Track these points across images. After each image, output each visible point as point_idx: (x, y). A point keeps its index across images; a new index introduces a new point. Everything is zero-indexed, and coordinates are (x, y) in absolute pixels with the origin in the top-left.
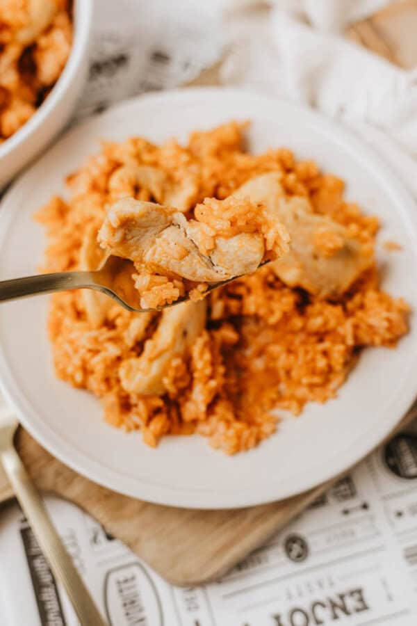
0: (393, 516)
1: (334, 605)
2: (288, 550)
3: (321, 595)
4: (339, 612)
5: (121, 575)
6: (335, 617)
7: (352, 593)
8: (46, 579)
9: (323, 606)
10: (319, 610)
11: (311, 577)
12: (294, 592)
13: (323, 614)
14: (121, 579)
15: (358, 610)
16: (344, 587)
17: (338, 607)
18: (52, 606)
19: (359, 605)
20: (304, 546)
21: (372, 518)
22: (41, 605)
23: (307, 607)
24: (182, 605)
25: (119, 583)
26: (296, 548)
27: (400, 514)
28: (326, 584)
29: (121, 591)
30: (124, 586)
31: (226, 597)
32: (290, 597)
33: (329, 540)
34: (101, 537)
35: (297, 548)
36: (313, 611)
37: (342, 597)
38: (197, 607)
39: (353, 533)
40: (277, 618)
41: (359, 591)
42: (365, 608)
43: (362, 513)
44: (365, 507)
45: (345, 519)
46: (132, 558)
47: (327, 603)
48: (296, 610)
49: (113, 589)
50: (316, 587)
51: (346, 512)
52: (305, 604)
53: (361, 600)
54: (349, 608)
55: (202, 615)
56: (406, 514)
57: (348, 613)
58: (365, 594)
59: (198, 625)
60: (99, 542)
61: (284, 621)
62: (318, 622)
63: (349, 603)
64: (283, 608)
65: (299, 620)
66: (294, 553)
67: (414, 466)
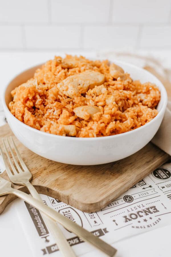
0: (161, 188)
1: (145, 212)
3: (140, 210)
4: (147, 213)
7: (151, 208)
9: (142, 212)
10: (140, 213)
12: (130, 210)
13: (142, 214)
15: (155, 212)
16: (148, 206)
17: (147, 211)
21: (154, 189)
24: (89, 218)
27: (163, 187)
28: (141, 206)
35: (129, 199)
36: (138, 214)
37: (148, 209)
38: (95, 218)
40: (125, 217)
41: (154, 207)
43: (150, 188)
44: (150, 186)
45: (144, 190)
46: (68, 206)
47: (143, 211)
48: (132, 214)
50: (138, 208)
51: (144, 188)
52: (135, 212)
53: (155, 209)
54: (152, 212)
55: (97, 219)
56: (166, 187)
57: (151, 213)
58: (156, 207)
59: (95, 222)
60: (55, 203)
61: (128, 217)
62: (141, 216)
63: (151, 210)
64: (127, 214)
65: (133, 216)
66: (128, 200)
67: (165, 176)
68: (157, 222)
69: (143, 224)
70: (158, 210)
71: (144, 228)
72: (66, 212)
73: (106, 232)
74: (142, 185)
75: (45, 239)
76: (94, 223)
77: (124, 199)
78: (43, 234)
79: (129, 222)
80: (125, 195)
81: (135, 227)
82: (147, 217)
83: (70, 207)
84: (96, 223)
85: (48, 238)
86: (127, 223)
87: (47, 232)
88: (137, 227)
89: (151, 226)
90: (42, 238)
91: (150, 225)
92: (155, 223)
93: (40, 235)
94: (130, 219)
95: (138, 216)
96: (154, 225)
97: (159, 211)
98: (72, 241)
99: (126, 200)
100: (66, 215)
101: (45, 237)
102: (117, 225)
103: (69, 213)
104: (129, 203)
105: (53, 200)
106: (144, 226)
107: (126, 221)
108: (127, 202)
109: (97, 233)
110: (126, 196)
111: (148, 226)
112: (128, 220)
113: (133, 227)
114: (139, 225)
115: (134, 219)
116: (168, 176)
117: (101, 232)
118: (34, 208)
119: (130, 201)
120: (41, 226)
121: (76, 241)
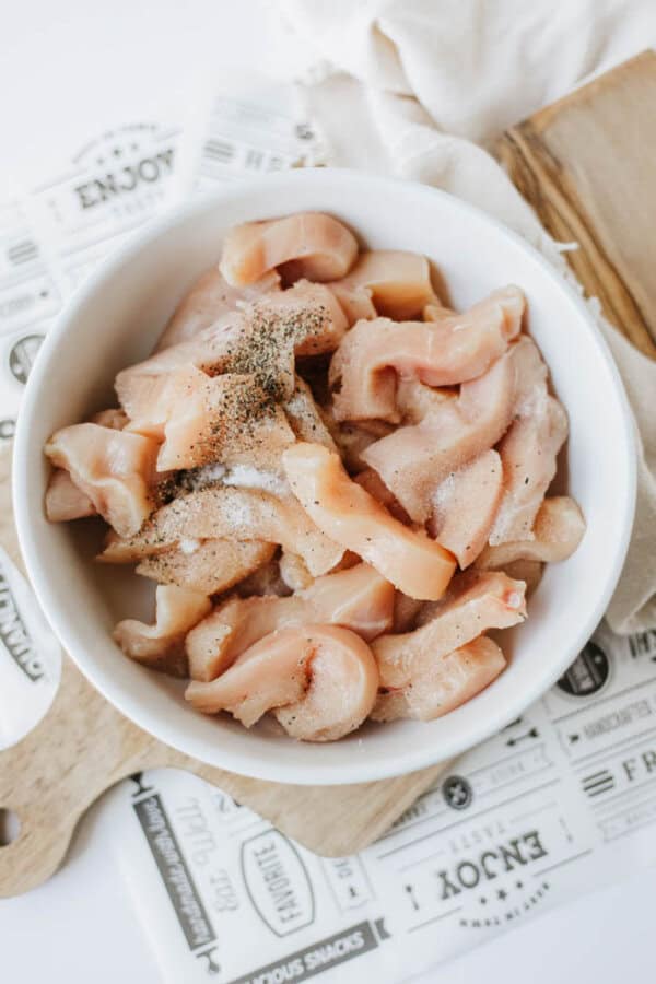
0: (567, 742)
1: (506, 854)
2: (449, 796)
3: (490, 845)
4: (512, 861)
5: (257, 846)
6: (509, 868)
7: (526, 838)
8: (173, 858)
9: (495, 856)
10: (489, 860)
11: (477, 825)
12: (459, 844)
13: (495, 865)
14: (259, 850)
15: (535, 857)
16: (516, 831)
17: (511, 856)
18: (184, 889)
19: (536, 851)
20: (466, 789)
21: (542, 746)
23: (476, 861)
24: (332, 871)
25: (257, 855)
26: (457, 792)
27: (575, 738)
28: (495, 830)
29: (260, 863)
30: (263, 858)
31: (381, 858)
32: (455, 850)
33: (494, 780)
34: (229, 804)
35: (459, 793)
36: (483, 863)
37: (515, 844)
38: (350, 874)
39: (521, 767)
40: (443, 875)
41: (535, 835)
42: (543, 853)
43: (531, 742)
44: (533, 734)
45: (511, 751)
47: (498, 852)
48: (464, 864)
49: (249, 858)
50: (484, 836)
51: (511, 743)
52: (473, 856)
53: (537, 844)
54: (524, 856)
55: (356, 881)
56: (583, 737)
57: (523, 862)
58: (541, 837)
59: (353, 892)
60: (227, 810)
61: (452, 878)
62: (491, 876)
63: (523, 850)
64: (448, 863)
65: (468, 875)
66: (455, 799)
67: (588, 679)
68: (537, 897)
69: (497, 908)
70: (545, 843)
71: (497, 923)
73: (385, 935)
75: (204, 961)
76: (350, 895)
77: (443, 793)
78: (199, 940)
79: (454, 901)
80: (448, 777)
81: (470, 924)
82: (505, 880)
83: (274, 829)
84: (355, 898)
85: (215, 956)
86: (448, 901)
87: (212, 936)
89: (518, 914)
90: (199, 956)
91: (516, 910)
92: (529, 903)
93: (193, 946)
94: (458, 885)
95: (483, 877)
96: (527, 907)
97: (546, 853)
98: (284, 968)
99: (451, 795)
101: (207, 954)
102: (417, 907)
104: (459, 810)
105: (220, 800)
106: (496, 919)
107: (445, 896)
108: (454, 808)
109: (357, 936)
110: (451, 778)
111: (509, 917)
112: (450, 891)
113: (464, 923)
114: (482, 913)
115: (469, 886)
116: (598, 679)
117: (370, 934)
118: (166, 833)
119: (461, 802)
120: (190, 908)
121: (295, 970)
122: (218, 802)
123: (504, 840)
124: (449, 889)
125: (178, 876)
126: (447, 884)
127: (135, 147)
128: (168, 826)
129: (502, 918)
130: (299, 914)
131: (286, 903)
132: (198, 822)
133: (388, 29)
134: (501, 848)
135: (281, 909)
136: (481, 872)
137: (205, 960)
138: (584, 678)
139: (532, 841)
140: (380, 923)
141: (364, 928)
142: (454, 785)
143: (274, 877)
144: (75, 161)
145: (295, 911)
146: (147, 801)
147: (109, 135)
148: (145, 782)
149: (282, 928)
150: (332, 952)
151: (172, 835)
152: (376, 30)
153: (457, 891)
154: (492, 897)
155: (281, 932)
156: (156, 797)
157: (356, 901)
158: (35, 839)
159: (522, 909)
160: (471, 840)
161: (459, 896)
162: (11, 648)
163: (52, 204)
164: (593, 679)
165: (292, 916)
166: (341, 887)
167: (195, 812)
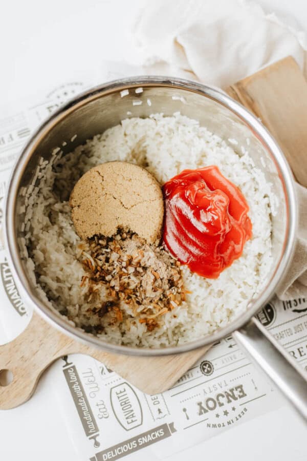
1: (228, 395)
3: (221, 391)
4: (231, 398)
5: (118, 390)
6: (229, 401)
7: (236, 389)
8: (80, 395)
9: (223, 396)
10: (220, 398)
11: (215, 382)
12: (207, 391)
13: (223, 400)
15: (240, 397)
16: (232, 385)
17: (230, 396)
19: (241, 394)
22: (79, 408)
23: (215, 398)
24: (151, 402)
25: (117, 394)
26: (206, 367)
28: (223, 384)
30: (120, 395)
31: (172, 396)
32: (205, 393)
33: (223, 362)
34: (106, 371)
36: (218, 399)
37: (232, 390)
38: (159, 403)
39: (235, 357)
40: (200, 404)
41: (241, 387)
42: (244, 395)
45: (231, 349)
46: (123, 380)
47: (224, 394)
48: (209, 399)
49: (114, 397)
50: (218, 387)
51: (231, 346)
52: (213, 396)
53: (242, 391)
54: (236, 396)
55: (162, 406)
57: (235, 399)
58: (243, 388)
59: (160, 411)
60: (105, 374)
61: (204, 405)
62: (221, 405)
63: (235, 393)
64: (203, 399)
65: (211, 404)
66: (206, 371)
67: (265, 319)
68: (241, 415)
69: (223, 419)
70: (245, 392)
71: (223, 426)
72: (121, 392)
73: (174, 430)
74: (229, 339)
76: (158, 412)
77: (200, 368)
78: (91, 432)
79: (205, 416)
80: (202, 361)
81: (211, 426)
82: (228, 407)
83: (125, 383)
84: (160, 414)
85: (98, 439)
86: (201, 416)
87: (97, 430)
88: (214, 426)
89: (233, 422)
90: (90, 439)
91: (232, 420)
92: (238, 417)
93: (88, 434)
94: (207, 409)
95: (218, 405)
96: (237, 419)
97: (246, 395)
98: (128, 445)
99: (204, 369)
100: (121, 399)
101: (94, 438)
102: (188, 418)
103: (125, 393)
104: (207, 375)
105: (102, 369)
106: (223, 424)
107: (201, 414)
108: (205, 375)
109: (161, 431)
110: (204, 362)
111: (229, 423)
112: (203, 411)
113: (209, 425)
114: (217, 421)
115: (212, 409)
116: (269, 320)
117: (167, 430)
118: (77, 383)
119: (208, 372)
120: (87, 417)
121: (133, 446)
122: (101, 370)
123: (227, 389)
124: (202, 410)
125: (82, 403)
126: (202, 408)
127: (73, 92)
128: (79, 380)
129: (226, 424)
130: (136, 420)
131: (130, 415)
132: (92, 379)
133: (181, 41)
134: (226, 392)
135: (127, 418)
136: (217, 403)
137: (93, 441)
138: (263, 318)
139: (239, 389)
140: (172, 425)
141: (164, 427)
142: (205, 365)
143: (125, 404)
144: (48, 97)
145: (134, 419)
146: (69, 369)
147: (63, 87)
148: (69, 361)
149: (128, 427)
150: (150, 438)
151: (80, 384)
152: (176, 42)
153: (206, 411)
154: (222, 414)
155: (128, 429)
156: (74, 367)
157: (161, 415)
158: (19, 383)
159: (235, 420)
160: (212, 389)
161: (207, 413)
162: (12, 301)
163: (37, 113)
164: (267, 319)
165: (132, 421)
166: (155, 409)
167: (91, 374)
